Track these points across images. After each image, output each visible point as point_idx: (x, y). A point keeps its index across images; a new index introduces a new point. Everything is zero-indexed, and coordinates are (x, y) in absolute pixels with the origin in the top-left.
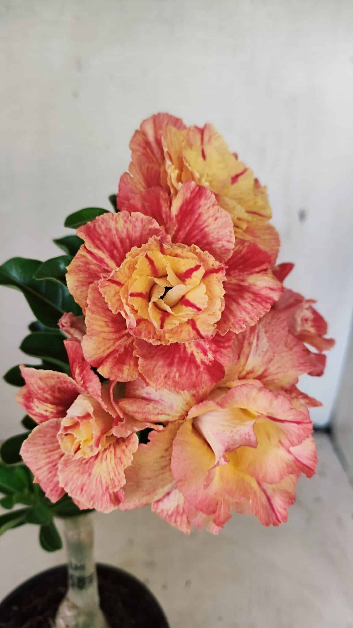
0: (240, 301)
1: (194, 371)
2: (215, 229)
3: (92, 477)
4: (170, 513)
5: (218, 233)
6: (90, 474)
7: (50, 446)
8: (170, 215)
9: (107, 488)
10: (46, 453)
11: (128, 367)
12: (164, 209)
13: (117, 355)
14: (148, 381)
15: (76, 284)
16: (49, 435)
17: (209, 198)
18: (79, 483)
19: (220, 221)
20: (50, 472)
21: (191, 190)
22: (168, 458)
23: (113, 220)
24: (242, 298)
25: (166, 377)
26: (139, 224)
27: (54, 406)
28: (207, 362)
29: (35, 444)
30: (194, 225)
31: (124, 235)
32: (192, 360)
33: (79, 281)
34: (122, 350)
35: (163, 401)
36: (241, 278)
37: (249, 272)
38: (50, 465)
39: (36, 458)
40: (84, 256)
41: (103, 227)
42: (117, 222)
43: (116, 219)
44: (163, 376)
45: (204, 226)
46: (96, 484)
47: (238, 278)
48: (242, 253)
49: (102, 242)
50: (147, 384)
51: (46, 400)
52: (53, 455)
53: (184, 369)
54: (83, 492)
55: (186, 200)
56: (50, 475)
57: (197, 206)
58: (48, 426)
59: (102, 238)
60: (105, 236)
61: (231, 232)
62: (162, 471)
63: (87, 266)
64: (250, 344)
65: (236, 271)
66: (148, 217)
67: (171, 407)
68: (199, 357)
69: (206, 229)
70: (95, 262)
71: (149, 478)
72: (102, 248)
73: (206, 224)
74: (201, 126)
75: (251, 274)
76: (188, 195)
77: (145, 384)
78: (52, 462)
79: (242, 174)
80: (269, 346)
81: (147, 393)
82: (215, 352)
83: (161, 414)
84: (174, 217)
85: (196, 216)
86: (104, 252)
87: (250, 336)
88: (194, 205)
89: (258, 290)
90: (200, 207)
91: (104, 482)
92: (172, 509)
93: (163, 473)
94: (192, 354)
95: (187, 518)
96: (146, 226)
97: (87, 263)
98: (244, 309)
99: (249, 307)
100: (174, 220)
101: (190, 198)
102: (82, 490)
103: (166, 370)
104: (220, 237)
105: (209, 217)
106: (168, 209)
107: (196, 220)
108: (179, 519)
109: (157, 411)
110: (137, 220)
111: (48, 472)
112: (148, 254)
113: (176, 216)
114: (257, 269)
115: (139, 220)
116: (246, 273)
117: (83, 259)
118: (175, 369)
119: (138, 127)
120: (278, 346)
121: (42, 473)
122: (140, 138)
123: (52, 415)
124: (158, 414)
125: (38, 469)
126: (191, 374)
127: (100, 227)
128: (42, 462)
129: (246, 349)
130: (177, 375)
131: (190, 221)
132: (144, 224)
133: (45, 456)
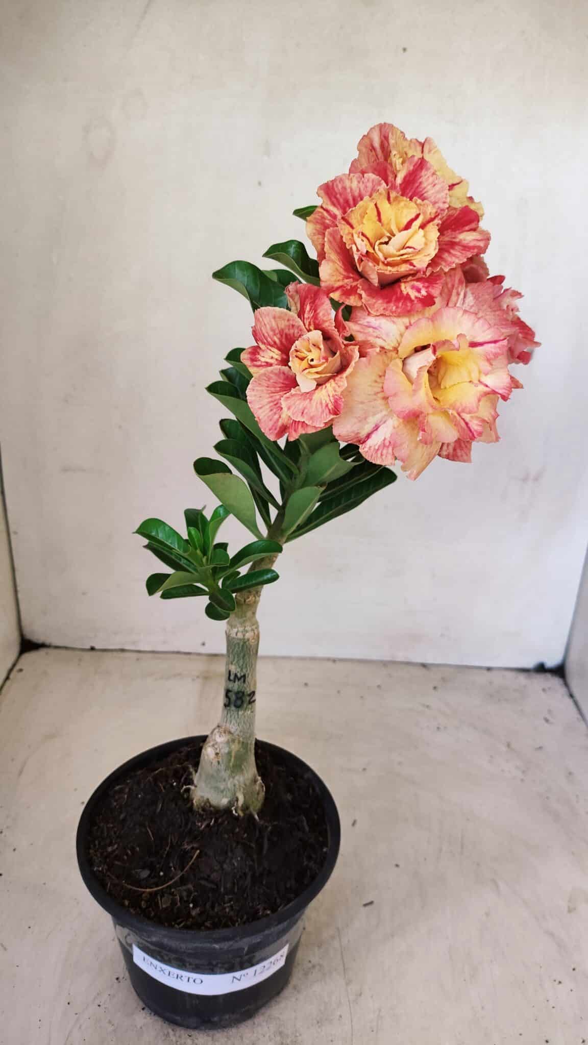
0: (452, 251)
1: (409, 304)
2: (433, 193)
3: (312, 401)
4: (377, 448)
5: (435, 197)
6: (311, 400)
7: (273, 389)
8: (395, 184)
9: (327, 406)
10: (269, 394)
11: (354, 297)
12: (391, 178)
13: (345, 289)
14: (369, 310)
15: (314, 231)
16: (272, 381)
17: (429, 169)
18: (301, 407)
19: (438, 187)
20: (271, 410)
21: (414, 164)
22: (380, 385)
23: (348, 179)
24: (453, 249)
25: (384, 309)
26: (370, 185)
27: (280, 352)
28: (421, 297)
29: (260, 384)
30: (415, 191)
31: (356, 194)
32: (408, 297)
33: (316, 229)
34: (349, 287)
35: (381, 328)
36: (453, 236)
37: (460, 231)
38: (272, 404)
39: (261, 397)
40: (322, 213)
41: (340, 186)
42: (351, 182)
43: (351, 179)
44: (382, 308)
45: (423, 192)
46: (316, 407)
47: (450, 236)
48: (456, 215)
49: (337, 199)
50: (369, 314)
51: (274, 345)
52: (276, 396)
53: (400, 304)
54: (304, 415)
55: (409, 171)
56: (270, 414)
57: (418, 177)
58: (272, 372)
59: (338, 196)
60: (341, 195)
61: (446, 194)
62: (375, 397)
63: (323, 220)
64: (458, 294)
65: (449, 231)
66: (378, 177)
67: (387, 335)
68: (413, 294)
69: (425, 195)
70: (329, 217)
71: (362, 403)
72: (337, 204)
73: (425, 190)
74: (422, 141)
75: (463, 232)
76: (411, 168)
77: (367, 313)
78: (275, 401)
79: (458, 184)
80: (475, 303)
81: (368, 322)
82: (427, 287)
83: (379, 338)
84: (399, 185)
85: (417, 185)
86: (338, 209)
87: (458, 287)
88: (416, 176)
89: (468, 244)
90: (421, 177)
91: (324, 402)
92: (379, 443)
93: (375, 400)
94: (408, 294)
95: (393, 450)
96: (376, 187)
97: (323, 218)
98: (454, 256)
99: (459, 254)
100: (399, 187)
101: (413, 170)
102: (303, 413)
103: (385, 305)
104: (437, 201)
105: (429, 185)
106: (393, 179)
107: (418, 187)
108: (385, 452)
109: (375, 334)
110: (368, 180)
111: (268, 410)
112: (378, 203)
113: (400, 185)
114: (467, 228)
115: (371, 180)
116: (457, 232)
117: (320, 214)
118: (392, 304)
119: (366, 133)
120: (483, 305)
121: (264, 412)
122: (367, 141)
123: (276, 363)
124: (377, 337)
125: (261, 408)
126: (407, 306)
127: (337, 186)
128: (266, 401)
129: (454, 298)
130: (394, 308)
131: (412, 188)
132: (374, 184)
133: (268, 396)
